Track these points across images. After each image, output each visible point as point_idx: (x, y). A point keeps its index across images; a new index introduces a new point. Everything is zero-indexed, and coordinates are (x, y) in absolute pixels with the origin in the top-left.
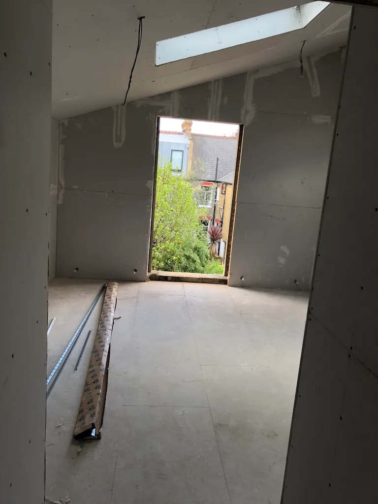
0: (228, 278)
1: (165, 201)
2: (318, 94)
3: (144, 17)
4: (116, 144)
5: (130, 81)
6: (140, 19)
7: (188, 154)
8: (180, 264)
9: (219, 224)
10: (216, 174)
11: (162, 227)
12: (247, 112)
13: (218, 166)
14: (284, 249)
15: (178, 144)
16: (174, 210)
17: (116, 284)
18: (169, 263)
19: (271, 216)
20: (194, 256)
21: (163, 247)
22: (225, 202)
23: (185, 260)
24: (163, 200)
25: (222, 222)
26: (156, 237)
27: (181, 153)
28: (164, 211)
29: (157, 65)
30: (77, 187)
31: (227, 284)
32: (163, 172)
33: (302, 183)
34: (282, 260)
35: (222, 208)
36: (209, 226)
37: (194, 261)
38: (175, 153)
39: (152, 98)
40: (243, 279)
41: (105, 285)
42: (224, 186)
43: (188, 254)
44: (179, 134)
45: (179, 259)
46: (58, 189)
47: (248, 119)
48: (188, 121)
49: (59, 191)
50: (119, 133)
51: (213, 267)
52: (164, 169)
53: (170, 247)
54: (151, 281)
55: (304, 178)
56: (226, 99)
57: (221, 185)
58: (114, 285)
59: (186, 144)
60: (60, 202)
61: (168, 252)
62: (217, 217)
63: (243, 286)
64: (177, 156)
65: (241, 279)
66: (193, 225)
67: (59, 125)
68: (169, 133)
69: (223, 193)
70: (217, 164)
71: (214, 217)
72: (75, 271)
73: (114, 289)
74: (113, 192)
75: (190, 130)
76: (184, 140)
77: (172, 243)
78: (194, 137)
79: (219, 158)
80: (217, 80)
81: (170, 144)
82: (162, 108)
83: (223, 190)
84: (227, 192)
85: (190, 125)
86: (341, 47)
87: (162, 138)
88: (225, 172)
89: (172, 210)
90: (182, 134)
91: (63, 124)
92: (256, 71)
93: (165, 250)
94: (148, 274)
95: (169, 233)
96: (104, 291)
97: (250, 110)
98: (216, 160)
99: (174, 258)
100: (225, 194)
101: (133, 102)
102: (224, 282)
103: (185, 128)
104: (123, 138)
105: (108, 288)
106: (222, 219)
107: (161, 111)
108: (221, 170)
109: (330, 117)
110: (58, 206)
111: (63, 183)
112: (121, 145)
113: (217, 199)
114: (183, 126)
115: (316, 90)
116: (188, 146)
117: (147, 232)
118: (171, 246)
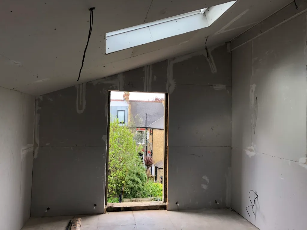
0: (167, 204)
1: (115, 143)
2: (216, 71)
3: (94, 8)
4: (78, 111)
5: (83, 60)
6: (91, 9)
7: (128, 112)
8: (127, 186)
9: (150, 154)
10: (146, 123)
11: (114, 161)
12: (170, 85)
13: (147, 118)
14: (205, 178)
15: (122, 107)
16: (121, 149)
17: (80, 219)
18: (120, 186)
19: (194, 155)
20: (137, 179)
21: (115, 175)
22: (153, 139)
23: (131, 182)
24: (114, 143)
25: (152, 153)
26: (110, 168)
27: (123, 112)
28: (115, 150)
29: (107, 53)
30: (49, 144)
31: (166, 209)
32: (113, 125)
33: (212, 130)
34: (205, 187)
35: (151, 143)
36: (144, 156)
37: (137, 183)
38: (120, 113)
39: (104, 78)
40: (178, 204)
41: (70, 221)
42: (152, 130)
43: (132, 178)
44: (122, 101)
45: (126, 182)
46: (34, 146)
47: (171, 89)
48: (127, 93)
49: (34, 149)
50: (81, 103)
51: (149, 185)
52: (113, 123)
53: (119, 175)
54: (108, 213)
55: (213, 127)
56: (155, 77)
57: (149, 130)
58: (78, 221)
59: (126, 107)
60: (36, 157)
61: (118, 178)
62: (149, 149)
63: (178, 210)
64: (121, 114)
65: (177, 204)
66: (135, 157)
67: (36, 100)
68: (116, 100)
69: (151, 134)
70: (146, 117)
71: (147, 150)
72: (46, 211)
73: (78, 225)
74: (77, 146)
75: (128, 98)
76: (125, 105)
77: (121, 172)
78: (131, 102)
79: (147, 114)
80: (148, 66)
81: (117, 107)
82: (112, 85)
83: (151, 133)
84: (153, 133)
85: (128, 95)
86: (226, 43)
87: (112, 104)
88: (151, 122)
89: (120, 149)
90: (124, 101)
91: (39, 99)
92: (174, 58)
93: (116, 176)
94: (105, 207)
95: (119, 165)
96: (70, 227)
97: (172, 83)
98: (145, 115)
99: (123, 182)
100: (152, 135)
101: (90, 82)
102: (164, 207)
103: (125, 97)
104: (84, 107)
105: (73, 225)
106: (152, 151)
107: (111, 87)
108: (149, 121)
109: (225, 85)
110: (34, 160)
111: (38, 142)
112: (82, 111)
113: (148, 138)
114: (124, 96)
115: (214, 68)
116: (127, 107)
117: (104, 174)
118: (120, 173)
